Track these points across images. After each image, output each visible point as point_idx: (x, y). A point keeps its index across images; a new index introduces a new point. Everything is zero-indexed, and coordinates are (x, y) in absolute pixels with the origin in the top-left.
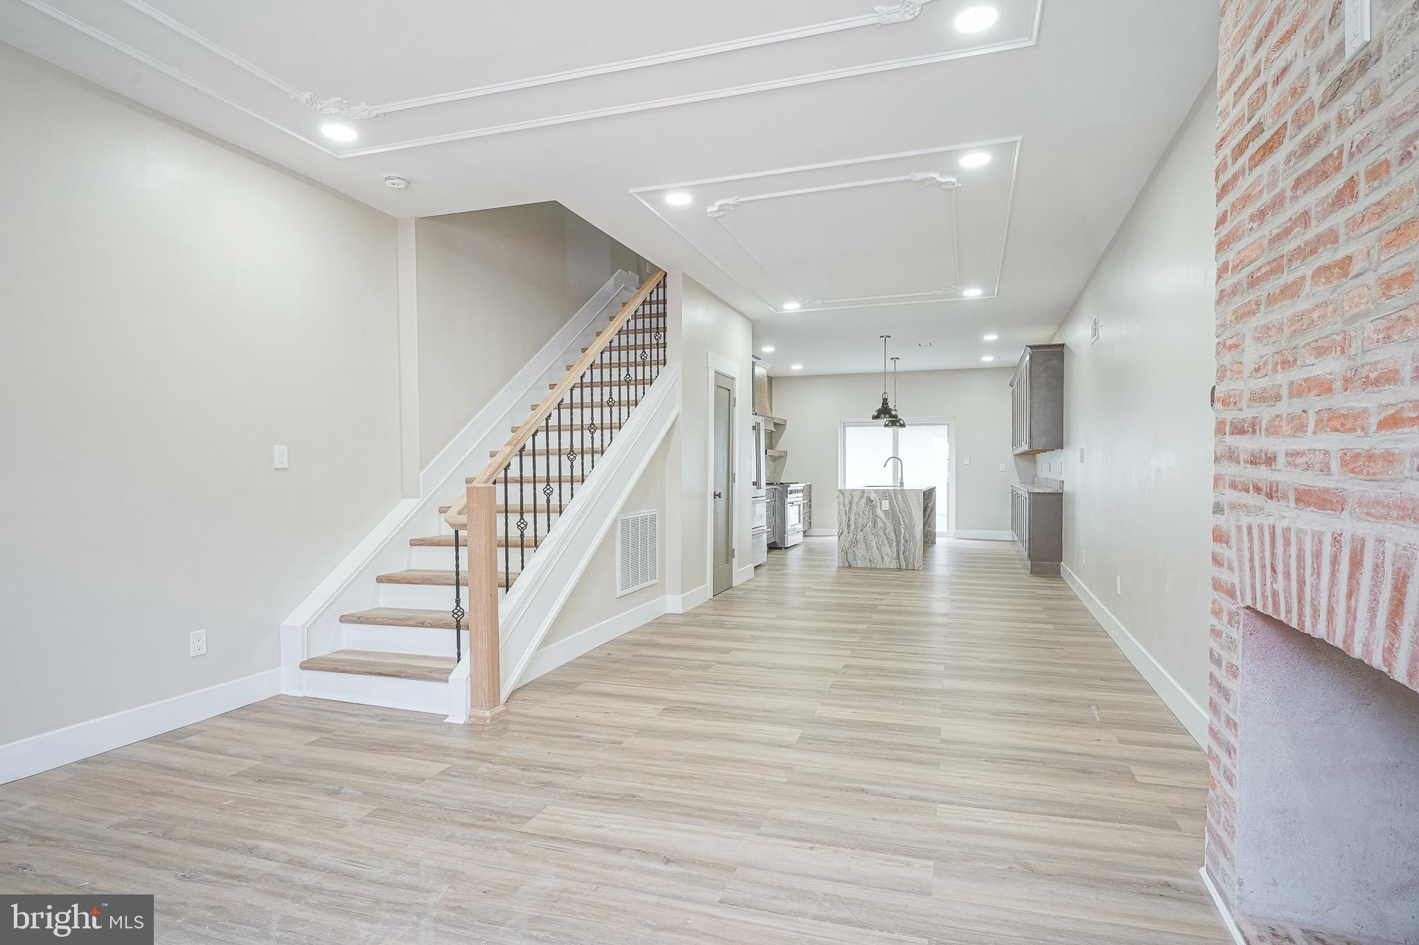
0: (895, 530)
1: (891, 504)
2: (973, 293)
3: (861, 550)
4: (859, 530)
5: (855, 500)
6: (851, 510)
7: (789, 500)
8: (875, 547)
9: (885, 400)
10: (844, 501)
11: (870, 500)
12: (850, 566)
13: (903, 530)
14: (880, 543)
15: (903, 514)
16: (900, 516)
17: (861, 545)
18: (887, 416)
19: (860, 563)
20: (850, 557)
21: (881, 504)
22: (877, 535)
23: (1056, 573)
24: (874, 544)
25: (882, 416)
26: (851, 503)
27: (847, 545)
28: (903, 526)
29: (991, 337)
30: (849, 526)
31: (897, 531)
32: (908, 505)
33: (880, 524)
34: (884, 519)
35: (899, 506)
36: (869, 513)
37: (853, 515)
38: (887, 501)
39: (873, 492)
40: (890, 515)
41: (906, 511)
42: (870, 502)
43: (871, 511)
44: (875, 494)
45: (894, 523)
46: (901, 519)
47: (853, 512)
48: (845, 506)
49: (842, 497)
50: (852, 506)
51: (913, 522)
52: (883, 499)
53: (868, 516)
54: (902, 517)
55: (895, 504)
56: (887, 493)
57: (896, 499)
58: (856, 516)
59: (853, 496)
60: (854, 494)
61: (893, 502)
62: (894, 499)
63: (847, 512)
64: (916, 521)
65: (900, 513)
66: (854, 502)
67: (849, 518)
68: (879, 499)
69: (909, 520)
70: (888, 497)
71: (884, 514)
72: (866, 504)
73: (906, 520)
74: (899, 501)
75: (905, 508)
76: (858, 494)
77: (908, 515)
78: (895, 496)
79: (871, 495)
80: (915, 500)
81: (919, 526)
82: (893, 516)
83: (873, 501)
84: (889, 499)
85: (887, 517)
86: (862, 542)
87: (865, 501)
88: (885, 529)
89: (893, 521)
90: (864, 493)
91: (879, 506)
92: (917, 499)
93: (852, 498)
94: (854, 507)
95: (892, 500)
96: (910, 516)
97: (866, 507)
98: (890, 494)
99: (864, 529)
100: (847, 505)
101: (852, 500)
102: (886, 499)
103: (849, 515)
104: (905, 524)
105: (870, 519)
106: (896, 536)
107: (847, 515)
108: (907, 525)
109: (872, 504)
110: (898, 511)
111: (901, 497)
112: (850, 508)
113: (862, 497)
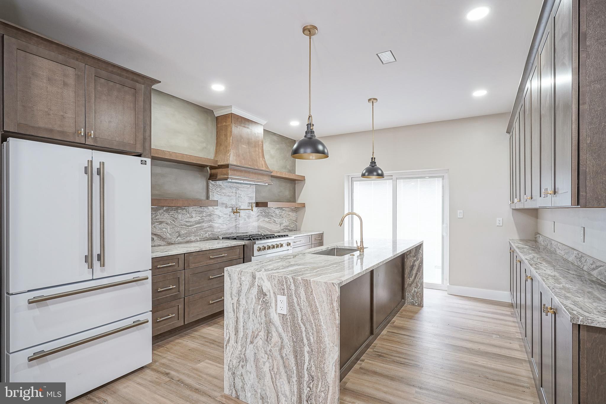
0: (295, 352)
1: (290, 304)
3: (250, 376)
4: (249, 340)
5: (245, 288)
6: (239, 305)
8: (269, 377)
10: (231, 288)
11: (262, 293)
12: (238, 399)
13: (306, 355)
14: (276, 371)
15: (308, 326)
16: (303, 329)
17: (250, 366)
19: (249, 398)
20: (238, 381)
21: (276, 301)
22: (270, 355)
24: (267, 370)
26: (239, 292)
27: (235, 362)
28: (306, 349)
30: (236, 331)
31: (298, 356)
32: (314, 312)
33: (275, 334)
35: (301, 310)
36: (261, 314)
37: (242, 314)
38: (284, 298)
39: (266, 278)
40: (289, 324)
41: (313, 322)
42: (262, 295)
43: (263, 312)
44: (269, 283)
45: (294, 339)
46: (304, 335)
47: (242, 309)
48: (233, 298)
49: (230, 281)
50: (240, 298)
51: (322, 345)
52: (279, 294)
53: (259, 319)
54: (305, 331)
55: (296, 305)
56: (285, 282)
57: (297, 295)
58: (246, 316)
59: (241, 282)
60: (243, 278)
61: (293, 300)
62: (293, 296)
63: (235, 308)
64: (327, 342)
65: (302, 323)
66: (243, 291)
67: (237, 318)
68: (274, 293)
69: (315, 339)
70: (286, 290)
71: (281, 321)
72: (257, 298)
73: (311, 338)
74: (301, 300)
75: (310, 315)
76: (248, 279)
77: (315, 330)
78: (296, 290)
79: (263, 283)
80: (325, 303)
81: (332, 355)
82: (293, 328)
83: (266, 295)
84: (287, 294)
85: (285, 327)
86: (252, 363)
87: (256, 293)
88: (282, 348)
89: (293, 337)
90: (255, 278)
91: (273, 305)
92: (329, 302)
93: (241, 284)
94: (243, 300)
95: (291, 297)
96: (318, 332)
97: (257, 303)
98: (289, 285)
99: (255, 341)
100: (235, 295)
101: (240, 289)
102: (283, 293)
103: (237, 313)
104: (310, 345)
105: (262, 326)
106: (297, 364)
107: (234, 313)
108: (313, 348)
109: (264, 300)
110: (300, 319)
111: (304, 294)
112: (238, 301)
113: (252, 285)
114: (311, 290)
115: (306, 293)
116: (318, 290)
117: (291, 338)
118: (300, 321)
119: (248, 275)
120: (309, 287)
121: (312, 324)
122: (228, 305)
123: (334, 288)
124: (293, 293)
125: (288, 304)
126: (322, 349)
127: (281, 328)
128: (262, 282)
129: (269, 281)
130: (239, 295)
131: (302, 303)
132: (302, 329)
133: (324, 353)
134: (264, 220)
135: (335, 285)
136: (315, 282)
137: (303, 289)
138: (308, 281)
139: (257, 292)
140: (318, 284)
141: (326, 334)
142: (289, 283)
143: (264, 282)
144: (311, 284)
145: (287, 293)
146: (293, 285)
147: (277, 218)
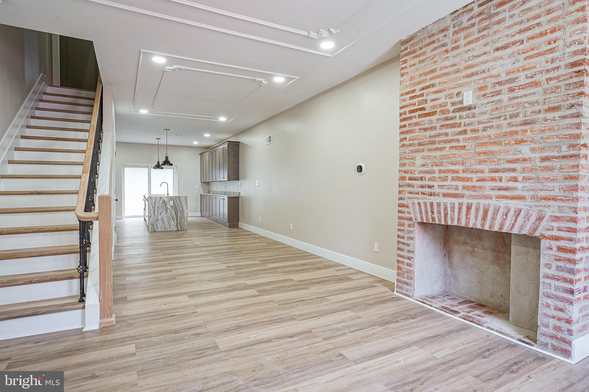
1: (174, 203)
2: (223, 119)
3: (160, 224)
4: (159, 215)
5: (157, 201)
8: (167, 222)
9: (167, 158)
10: (152, 202)
11: (164, 201)
12: (155, 231)
13: (179, 213)
14: (169, 220)
16: (178, 208)
18: (168, 164)
19: (160, 230)
20: (155, 227)
21: (169, 202)
22: (167, 216)
23: (237, 226)
24: (166, 220)
25: (166, 164)
26: (155, 203)
27: (153, 222)
28: (179, 212)
29: (207, 135)
30: (154, 213)
31: (176, 214)
32: (181, 203)
33: (169, 211)
34: (171, 209)
38: (172, 202)
39: (165, 197)
40: (173, 207)
41: (180, 205)
43: (165, 206)
47: (156, 207)
48: (152, 204)
49: (151, 200)
52: (170, 200)
53: (163, 208)
55: (176, 202)
58: (158, 208)
60: (157, 198)
63: (154, 207)
67: (155, 210)
69: (182, 209)
71: (171, 207)
73: (180, 209)
76: (159, 198)
79: (165, 199)
80: (184, 201)
82: (175, 208)
86: (161, 220)
87: (162, 202)
88: (171, 213)
90: (161, 198)
91: (168, 204)
94: (157, 204)
96: (182, 207)
97: (162, 204)
99: (162, 214)
105: (164, 210)
106: (176, 216)
108: (181, 211)
109: (165, 203)
111: (178, 199)
112: (155, 205)
113: (161, 200)
117: (174, 210)
118: (177, 206)
122: (150, 207)
131: (178, 201)
133: (184, 211)
141: (185, 207)
144: (180, 197)
145: (173, 200)
146: (174, 198)
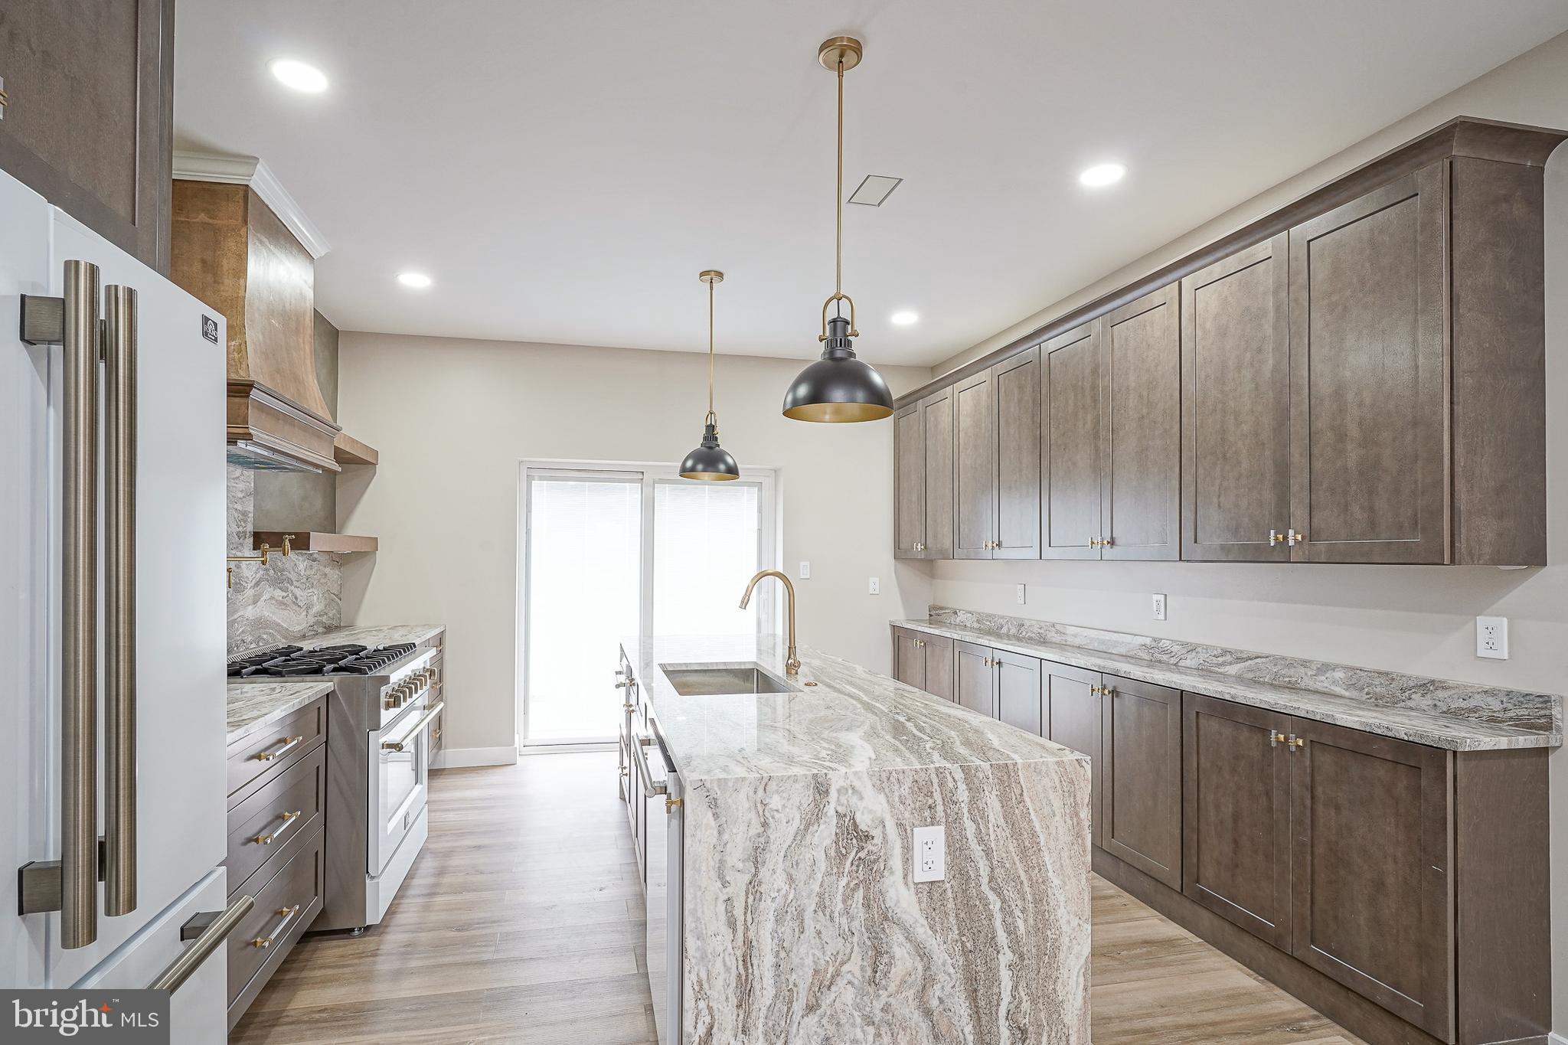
1: (956, 849)
4: (799, 1006)
5: (782, 835)
6: (758, 896)
7: (378, 739)
10: (720, 848)
11: (853, 834)
13: (1005, 975)
15: (1010, 893)
16: (995, 905)
21: (907, 849)
22: (883, 1023)
26: (757, 856)
28: (1005, 957)
31: (978, 987)
32: (1029, 850)
33: (903, 954)
34: (922, 931)
35: (988, 853)
36: (849, 902)
37: (770, 925)
38: (938, 833)
39: (869, 785)
40: (951, 905)
41: (1023, 876)
42: (854, 841)
43: (859, 895)
44: (882, 798)
45: (968, 945)
46: (998, 923)
47: (768, 909)
48: (728, 878)
49: (712, 822)
50: (764, 873)
51: (1049, 933)
52: (916, 823)
53: (844, 920)
54: (1002, 909)
55: (973, 843)
56: (936, 786)
57: (977, 814)
58: (787, 929)
59: (767, 814)
60: (775, 802)
61: (963, 833)
62: (965, 819)
63: (739, 912)
64: (1063, 922)
65: (992, 889)
66: (773, 847)
67: (748, 944)
68: (900, 825)
69: (1031, 922)
70: (940, 808)
71: (924, 905)
72: (833, 854)
73: (1020, 923)
74: (990, 826)
75: (1016, 859)
76: (796, 800)
77: (1029, 897)
78: (973, 801)
79: (859, 804)
80: (1057, 818)
81: (1076, 948)
82: (962, 915)
83: (868, 837)
84: (944, 820)
85: (937, 919)
87: (828, 842)
88: (926, 985)
89: (964, 939)
90: (827, 792)
91: (896, 863)
92: (1068, 811)
93: (765, 824)
94: (775, 876)
95: (957, 825)
96: (1037, 902)
97: (835, 870)
98: (951, 792)
99: (827, 1000)
100: (740, 866)
101: (762, 840)
102: (929, 820)
103: (747, 929)
104: (1015, 944)
105: (855, 939)
106: (976, 1013)
107: (734, 931)
108: (1025, 948)
109: (862, 855)
110: (985, 880)
111: (997, 805)
112: (754, 886)
113: (814, 817)
114: (1018, 792)
115: (1004, 803)
116: (1039, 786)
117: (959, 944)
118: (985, 888)
119: (797, 786)
120: (1013, 785)
121: (1022, 883)
122: (703, 912)
123: (1082, 772)
124: (965, 810)
125: (949, 846)
126: (1049, 944)
127: (923, 926)
128: (854, 800)
129: (881, 790)
130: (756, 863)
131: (991, 830)
132: (991, 907)
133: (1055, 951)
134: (272, 598)
135: (1084, 764)
136: (1029, 766)
137: (995, 792)
138: (1011, 767)
139: (833, 837)
140: (1038, 771)
141: (1062, 899)
142: (951, 784)
143: (861, 798)
144: (1020, 773)
145: (943, 814)
146: (962, 787)
147: (301, 586)
